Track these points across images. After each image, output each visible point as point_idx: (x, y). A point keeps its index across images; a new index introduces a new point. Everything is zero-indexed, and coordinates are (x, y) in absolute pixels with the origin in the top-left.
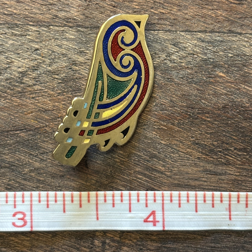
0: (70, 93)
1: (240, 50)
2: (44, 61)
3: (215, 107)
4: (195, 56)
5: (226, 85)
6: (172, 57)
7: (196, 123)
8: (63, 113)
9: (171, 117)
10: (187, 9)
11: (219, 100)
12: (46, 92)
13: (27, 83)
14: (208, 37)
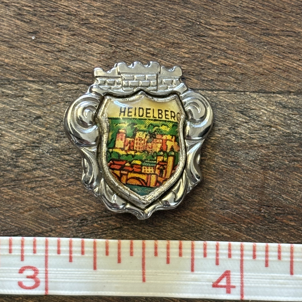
2: (49, 134)
4: (273, 129)
6: (238, 130)
7: (274, 229)
8: (76, 211)
9: (235, 220)
10: (261, 59)
12: (51, 179)
13: (24, 166)
14: (292, 101)
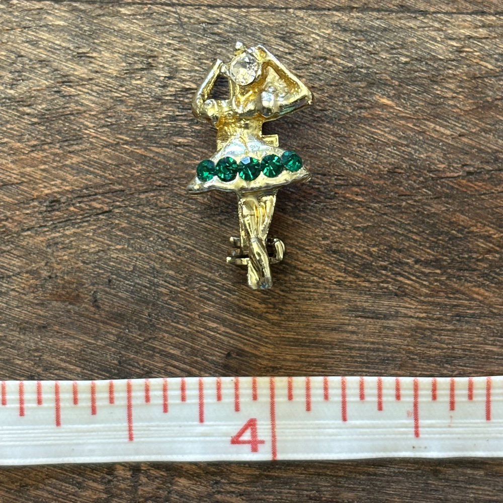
0: (58, 145)
1: (424, 49)
3: (373, 171)
5: (395, 124)
11: (381, 156)
